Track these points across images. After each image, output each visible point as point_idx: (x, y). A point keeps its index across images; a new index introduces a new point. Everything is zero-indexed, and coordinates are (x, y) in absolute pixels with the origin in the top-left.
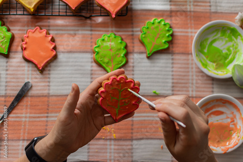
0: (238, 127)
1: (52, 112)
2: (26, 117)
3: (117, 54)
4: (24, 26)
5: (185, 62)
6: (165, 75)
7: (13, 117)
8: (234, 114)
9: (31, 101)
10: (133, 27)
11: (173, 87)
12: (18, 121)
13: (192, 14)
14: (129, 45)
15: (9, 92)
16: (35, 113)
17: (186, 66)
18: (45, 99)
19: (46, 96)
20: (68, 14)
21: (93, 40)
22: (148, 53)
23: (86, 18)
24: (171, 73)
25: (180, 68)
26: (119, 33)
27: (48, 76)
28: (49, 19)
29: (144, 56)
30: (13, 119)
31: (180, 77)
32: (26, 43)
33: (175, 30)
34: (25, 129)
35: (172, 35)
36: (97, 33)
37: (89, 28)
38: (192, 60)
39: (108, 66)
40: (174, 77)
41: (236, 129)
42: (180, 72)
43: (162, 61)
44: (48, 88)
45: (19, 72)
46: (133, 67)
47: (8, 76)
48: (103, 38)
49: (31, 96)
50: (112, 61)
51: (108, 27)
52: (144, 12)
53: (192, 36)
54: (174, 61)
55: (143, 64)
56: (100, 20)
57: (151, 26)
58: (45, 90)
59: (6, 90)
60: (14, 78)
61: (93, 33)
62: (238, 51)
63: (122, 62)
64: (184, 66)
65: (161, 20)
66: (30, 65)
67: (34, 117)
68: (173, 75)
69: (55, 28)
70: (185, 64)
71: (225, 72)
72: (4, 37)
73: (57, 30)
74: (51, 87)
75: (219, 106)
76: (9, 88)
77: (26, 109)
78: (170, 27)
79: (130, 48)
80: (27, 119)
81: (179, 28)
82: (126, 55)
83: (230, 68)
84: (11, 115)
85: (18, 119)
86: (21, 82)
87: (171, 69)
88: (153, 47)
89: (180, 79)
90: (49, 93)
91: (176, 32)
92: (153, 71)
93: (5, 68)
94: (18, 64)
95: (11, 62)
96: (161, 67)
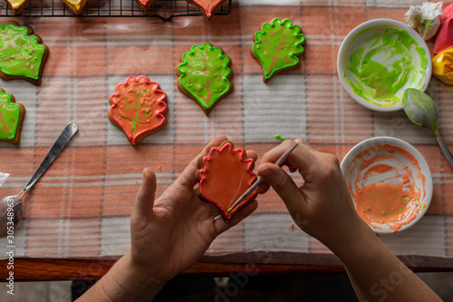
0: (416, 191)
1: (111, 172)
2: (69, 181)
3: (215, 77)
4: (64, 35)
5: (327, 87)
6: (294, 109)
7: (47, 182)
8: (409, 169)
9: (77, 155)
10: (240, 34)
11: (308, 128)
12: (55, 188)
13: (337, 10)
14: (234, 61)
15: (40, 140)
16: (83, 175)
17: (329, 94)
18: (100, 151)
19: (100, 146)
20: (135, 13)
21: (176, 55)
22: (266, 73)
23: (165, 20)
24: (304, 106)
25: (319, 97)
26: (218, 44)
27: (104, 114)
28: (105, 22)
29: (260, 79)
30: (47, 185)
31: (319, 113)
33: (309, 36)
34: (67, 201)
35: (304, 45)
36: (183, 43)
37: (170, 37)
38: (338, 84)
39: (201, 96)
40: (310, 112)
41: (414, 193)
42: (318, 103)
43: (289, 87)
44: (104, 133)
45: (57, 109)
46: (242, 97)
47: (40, 116)
48: (192, 51)
49: (77, 147)
50: (208, 87)
51: (200, 34)
52: (259, 10)
53: (336, 46)
54: (309, 87)
55: (258, 93)
56: (187, 22)
57: (269, 31)
58: (100, 136)
59: (36, 137)
60: (49, 118)
61: (176, 43)
62: (413, 68)
63: (224, 89)
64: (326, 94)
65: (286, 21)
67: (82, 181)
68: (307, 109)
69: (115, 37)
70: (326, 91)
71: (392, 102)
72: (33, 52)
73: (118, 40)
74: (109, 132)
75: (383, 157)
76: (41, 134)
77: (69, 167)
78: (301, 32)
79: (236, 67)
80: (71, 185)
81: (315, 34)
82: (231, 77)
83: (400, 95)
84: (44, 178)
85: (55, 185)
86: (61, 125)
87: (304, 100)
88: (273, 63)
89: (319, 115)
90: (106, 142)
91: (311, 40)
92: (275, 102)
93: (34, 102)
94: (56, 96)
95: (45, 93)
96: (288, 96)
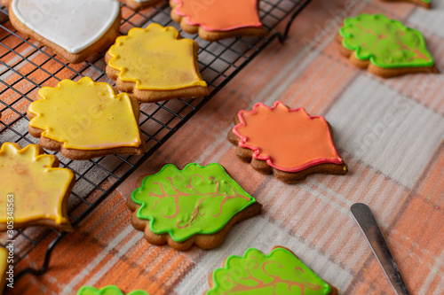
3: (396, 34)
9: (405, 233)
18: (417, 202)
19: (410, 197)
27: (362, 167)
29: (422, 11)
32: (260, 150)
39: (411, 59)
44: (390, 183)
45: (316, 212)
47: (310, 238)
50: (405, 47)
58: (394, 190)
59: (342, 266)
60: (323, 230)
66: (313, 181)
72: (212, 178)
74: (393, 176)
76: (342, 255)
77: (419, 254)
90: (407, 189)
93: (283, 233)
94: (293, 203)
95: (279, 211)
